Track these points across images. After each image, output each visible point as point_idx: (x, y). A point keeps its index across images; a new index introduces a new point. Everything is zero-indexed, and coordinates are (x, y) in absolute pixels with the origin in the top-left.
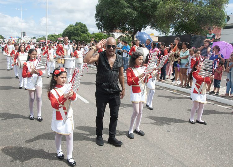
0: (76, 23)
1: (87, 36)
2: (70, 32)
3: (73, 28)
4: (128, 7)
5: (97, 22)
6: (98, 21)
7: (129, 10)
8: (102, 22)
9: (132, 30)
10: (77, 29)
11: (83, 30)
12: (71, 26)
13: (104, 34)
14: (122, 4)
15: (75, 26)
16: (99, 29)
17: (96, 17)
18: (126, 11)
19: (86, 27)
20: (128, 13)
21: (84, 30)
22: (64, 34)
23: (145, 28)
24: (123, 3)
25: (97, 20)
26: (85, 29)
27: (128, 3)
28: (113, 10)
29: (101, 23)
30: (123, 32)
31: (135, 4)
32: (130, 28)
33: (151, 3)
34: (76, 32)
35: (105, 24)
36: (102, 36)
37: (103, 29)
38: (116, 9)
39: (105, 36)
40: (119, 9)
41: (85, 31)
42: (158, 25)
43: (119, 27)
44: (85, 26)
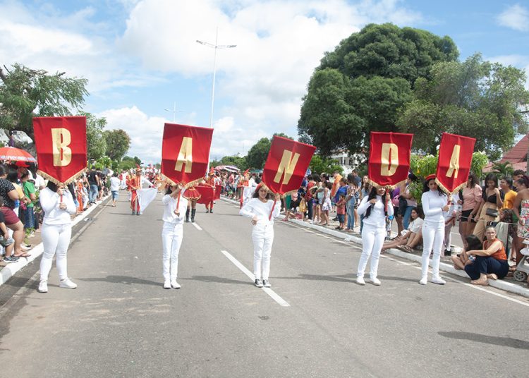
4: (351, 111)
7: (352, 117)
12: (264, 141)
14: (339, 106)
17: (299, 126)
18: (344, 118)
20: (349, 122)
22: (249, 156)
24: (341, 104)
27: (352, 104)
28: (324, 117)
31: (362, 105)
33: (393, 103)
38: (328, 115)
40: (334, 114)
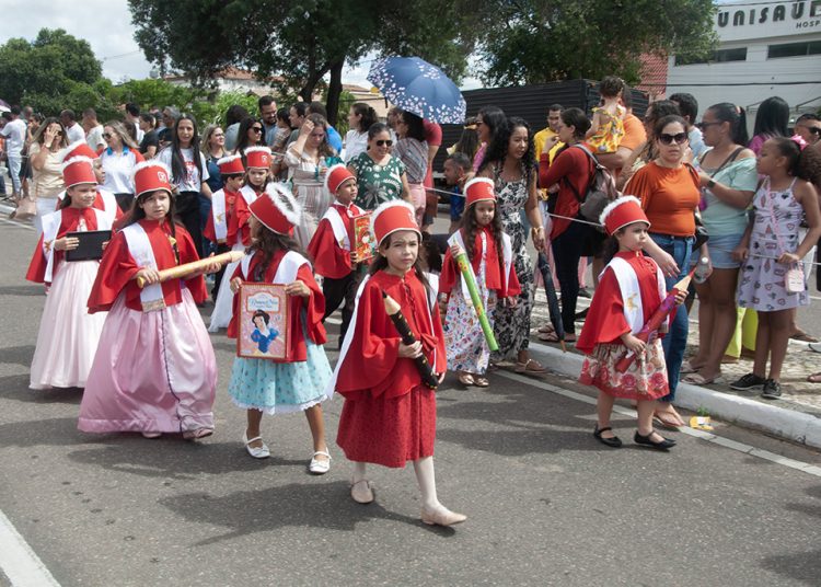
0: (43, 34)
1: (96, 94)
2: (15, 76)
3: (24, 54)
5: (139, 28)
6: (145, 21)
8: (162, 29)
9: (299, 67)
10: (48, 62)
11: (74, 67)
13: (175, 85)
15: (38, 45)
16: (150, 59)
19: (91, 54)
21: (80, 66)
23: (356, 57)
25: (139, 19)
26: (85, 63)
29: (157, 30)
30: (262, 77)
32: (289, 57)
34: (41, 73)
35: (177, 38)
36: (166, 95)
37: (168, 60)
39: (178, 92)
41: (84, 71)
42: (419, 43)
43: (242, 55)
44: (83, 48)
